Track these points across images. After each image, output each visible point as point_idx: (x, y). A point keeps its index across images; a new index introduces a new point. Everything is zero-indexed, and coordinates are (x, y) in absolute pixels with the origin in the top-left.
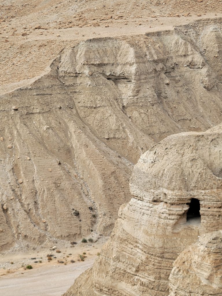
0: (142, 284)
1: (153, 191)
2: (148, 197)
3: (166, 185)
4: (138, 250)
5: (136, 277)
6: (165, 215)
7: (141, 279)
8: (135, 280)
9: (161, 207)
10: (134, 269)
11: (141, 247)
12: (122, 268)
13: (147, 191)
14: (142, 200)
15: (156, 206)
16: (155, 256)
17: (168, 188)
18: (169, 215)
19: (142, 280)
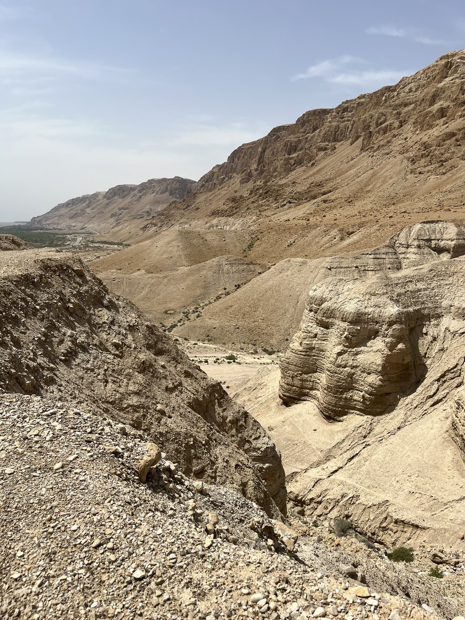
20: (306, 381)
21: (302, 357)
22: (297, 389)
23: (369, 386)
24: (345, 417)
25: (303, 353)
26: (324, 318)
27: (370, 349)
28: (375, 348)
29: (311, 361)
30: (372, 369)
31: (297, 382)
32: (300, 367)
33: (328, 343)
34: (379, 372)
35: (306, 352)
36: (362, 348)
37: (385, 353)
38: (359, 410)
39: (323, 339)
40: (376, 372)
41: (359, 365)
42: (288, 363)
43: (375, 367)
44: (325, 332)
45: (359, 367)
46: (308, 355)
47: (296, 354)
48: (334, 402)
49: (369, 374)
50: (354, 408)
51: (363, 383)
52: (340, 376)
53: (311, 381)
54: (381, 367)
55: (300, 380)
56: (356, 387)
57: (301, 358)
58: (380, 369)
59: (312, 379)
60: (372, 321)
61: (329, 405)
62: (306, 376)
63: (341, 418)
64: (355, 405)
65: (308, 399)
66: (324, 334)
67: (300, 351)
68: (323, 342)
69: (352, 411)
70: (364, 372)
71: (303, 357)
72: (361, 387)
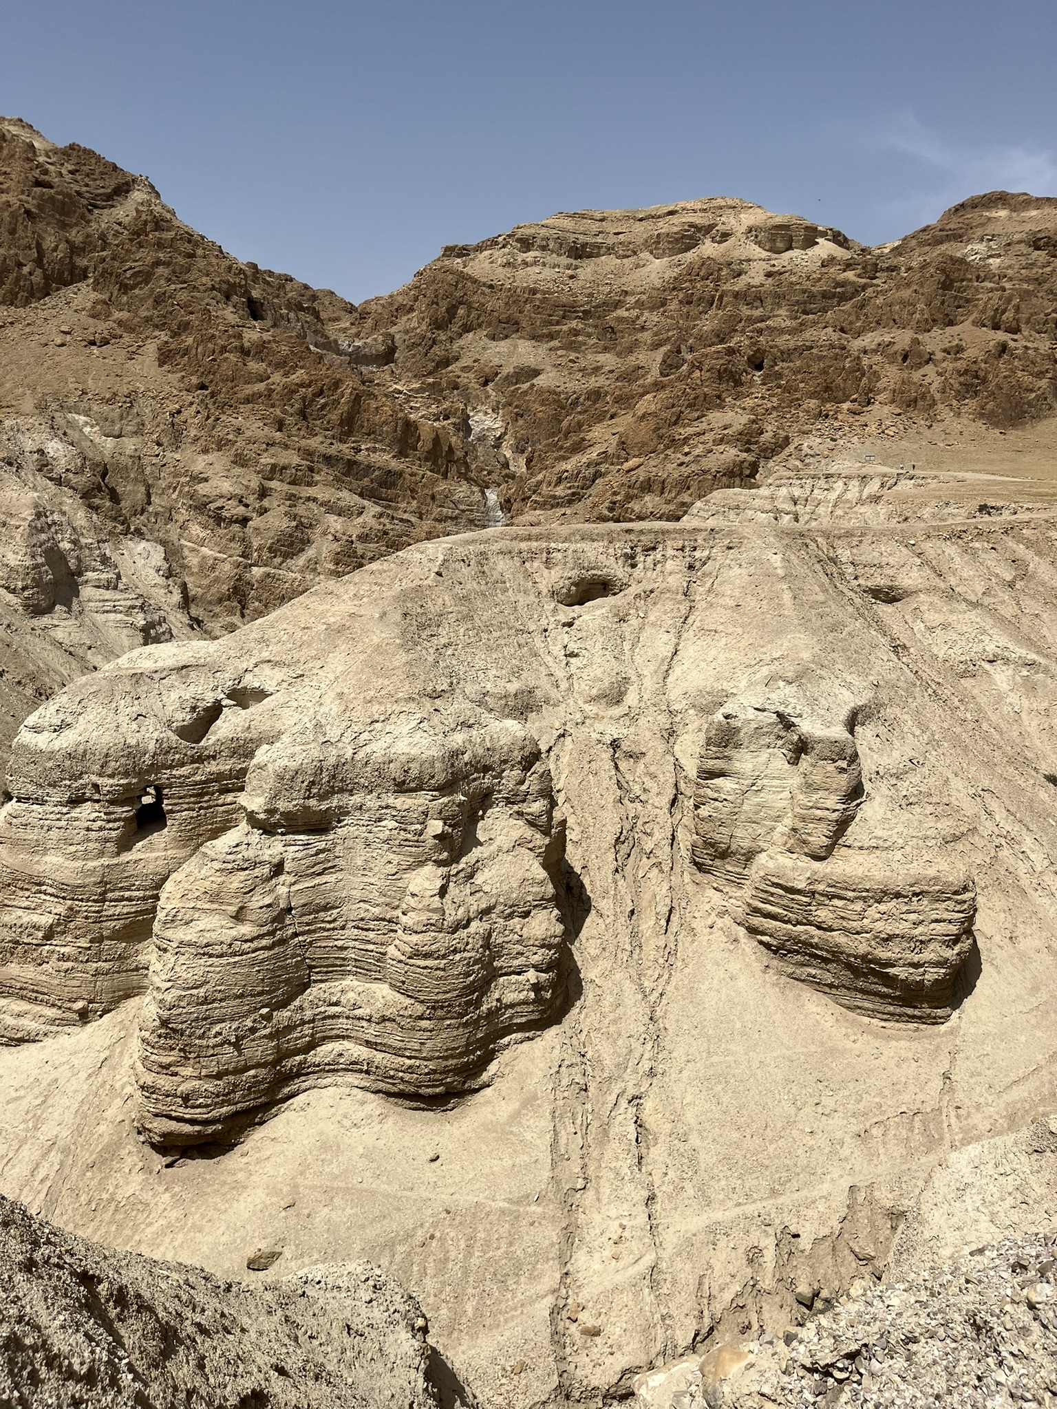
0: (64, 958)
1: (68, 782)
2: (57, 796)
3: (96, 768)
4: (43, 897)
5: (47, 948)
6: (99, 823)
7: (58, 948)
8: (45, 954)
9: (86, 811)
10: (40, 934)
11: (51, 890)
12: (8, 939)
13: (53, 785)
14: (43, 803)
15: (78, 810)
16: (88, 901)
17: (100, 775)
18: (109, 821)
19: (63, 950)
20: (290, 1028)
21: (263, 955)
22: (262, 1072)
23: (542, 946)
24: (493, 1067)
25: (264, 942)
26: (312, 802)
27: (493, 848)
28: (504, 841)
29: (293, 957)
30: (530, 898)
31: (258, 1049)
32: (260, 994)
33: (339, 875)
34: (549, 900)
35: (271, 933)
36: (476, 853)
37: (538, 843)
38: (521, 1028)
39: (318, 868)
40: (543, 903)
41: (493, 900)
42: (205, 1001)
43: (535, 889)
44: (322, 845)
45: (494, 907)
46: (283, 942)
47: (234, 954)
48: (463, 1042)
49: (526, 914)
50: (508, 1030)
51: (519, 948)
52: (466, 955)
53: (303, 1023)
54: (551, 886)
55: (270, 1037)
56: (501, 968)
57: (263, 960)
58: (550, 889)
59: (308, 1014)
60: (476, 770)
61: (445, 1058)
62: (286, 1013)
63: (485, 1077)
64: (511, 1018)
65: (304, 1085)
66: (317, 854)
67: (251, 941)
68: (318, 880)
69: (506, 1040)
70: (510, 916)
71: (267, 954)
72: (516, 963)
